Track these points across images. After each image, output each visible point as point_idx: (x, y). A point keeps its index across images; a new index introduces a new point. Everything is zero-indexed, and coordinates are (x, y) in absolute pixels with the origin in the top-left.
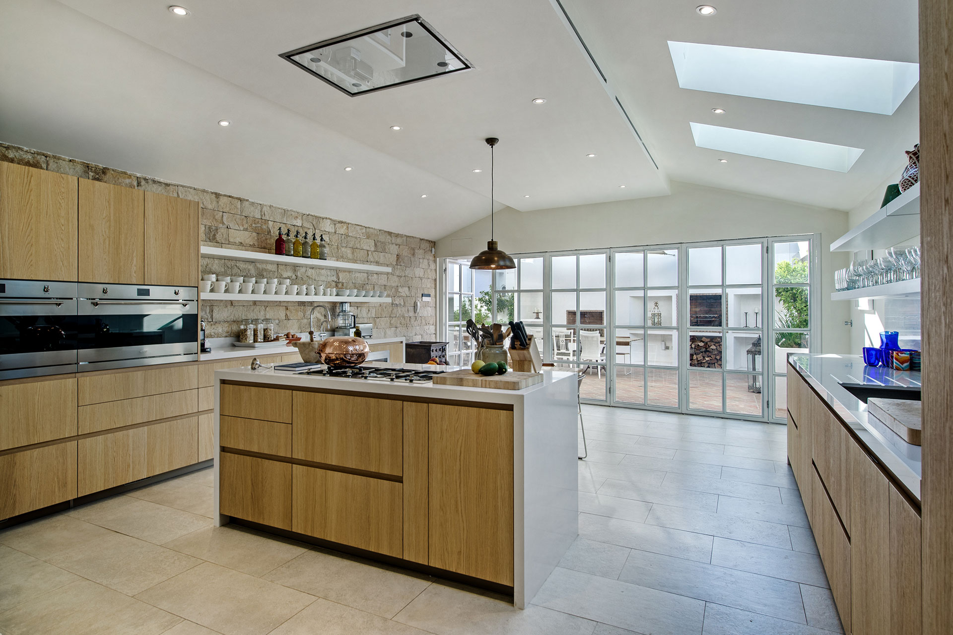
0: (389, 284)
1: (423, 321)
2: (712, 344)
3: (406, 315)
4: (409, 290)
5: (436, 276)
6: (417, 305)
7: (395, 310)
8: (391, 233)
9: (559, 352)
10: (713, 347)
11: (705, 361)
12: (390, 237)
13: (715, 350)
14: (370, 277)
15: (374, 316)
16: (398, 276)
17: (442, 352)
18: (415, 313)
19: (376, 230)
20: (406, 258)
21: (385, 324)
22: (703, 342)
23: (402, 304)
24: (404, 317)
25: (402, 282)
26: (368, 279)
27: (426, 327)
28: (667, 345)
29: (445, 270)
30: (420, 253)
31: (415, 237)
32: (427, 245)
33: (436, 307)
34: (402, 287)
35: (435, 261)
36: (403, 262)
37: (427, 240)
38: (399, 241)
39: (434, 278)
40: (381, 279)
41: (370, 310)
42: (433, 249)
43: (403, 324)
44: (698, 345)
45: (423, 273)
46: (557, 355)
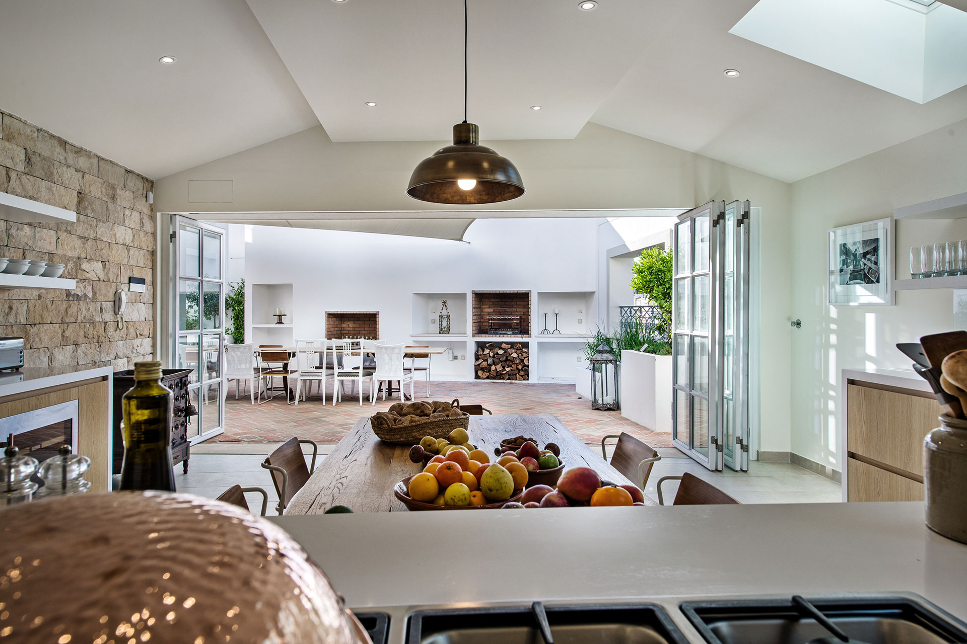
0: (60, 252)
1: (132, 330)
2: (513, 351)
3: (98, 319)
4: (104, 268)
5: (155, 244)
6: (120, 299)
7: (74, 309)
8: (66, 143)
9: (341, 371)
10: (515, 355)
11: (504, 372)
12: (62, 151)
13: (516, 358)
14: (13, 231)
15: (23, 321)
16: (80, 237)
17: (181, 388)
18: (116, 314)
19: (30, 126)
20: (98, 203)
21: (51, 339)
22: (503, 349)
23: (90, 295)
24: (93, 323)
25: (89, 249)
26: (9, 236)
27: (137, 342)
28: (456, 354)
29: (173, 236)
30: (125, 197)
31: (117, 165)
32: (140, 184)
33: (154, 304)
34: (89, 260)
35: (153, 218)
36: (93, 210)
37: (138, 175)
38: (82, 162)
39: (150, 249)
40: (41, 239)
41: (14, 307)
42: (151, 195)
43: (90, 336)
44: (497, 353)
45: (131, 239)
46: (338, 376)
